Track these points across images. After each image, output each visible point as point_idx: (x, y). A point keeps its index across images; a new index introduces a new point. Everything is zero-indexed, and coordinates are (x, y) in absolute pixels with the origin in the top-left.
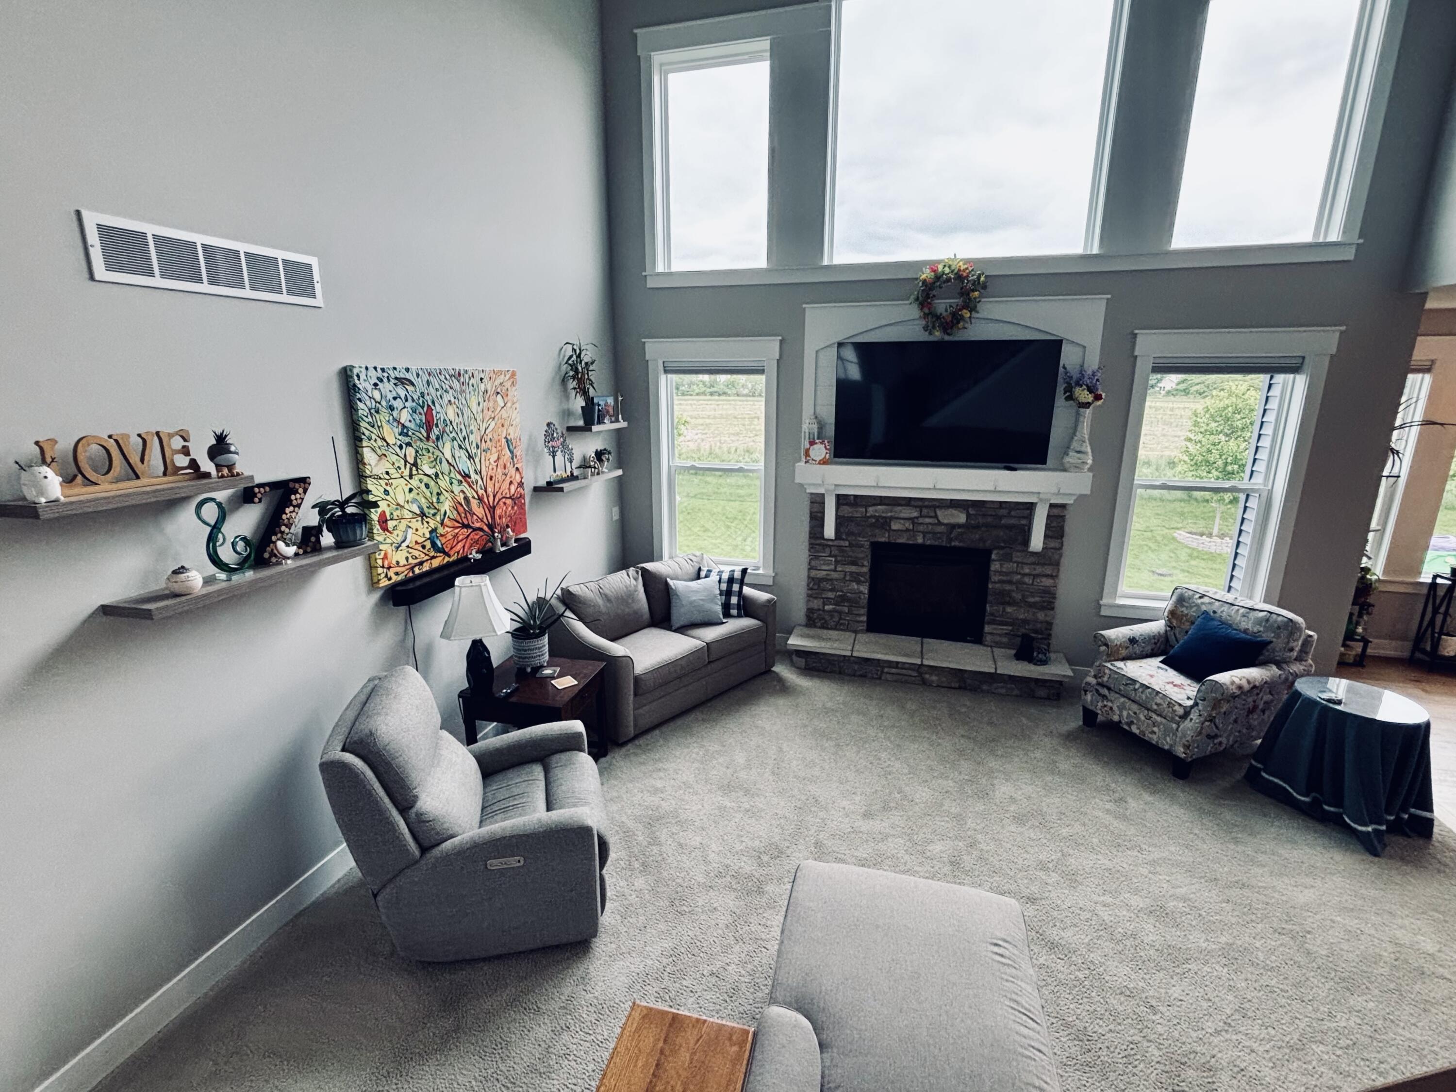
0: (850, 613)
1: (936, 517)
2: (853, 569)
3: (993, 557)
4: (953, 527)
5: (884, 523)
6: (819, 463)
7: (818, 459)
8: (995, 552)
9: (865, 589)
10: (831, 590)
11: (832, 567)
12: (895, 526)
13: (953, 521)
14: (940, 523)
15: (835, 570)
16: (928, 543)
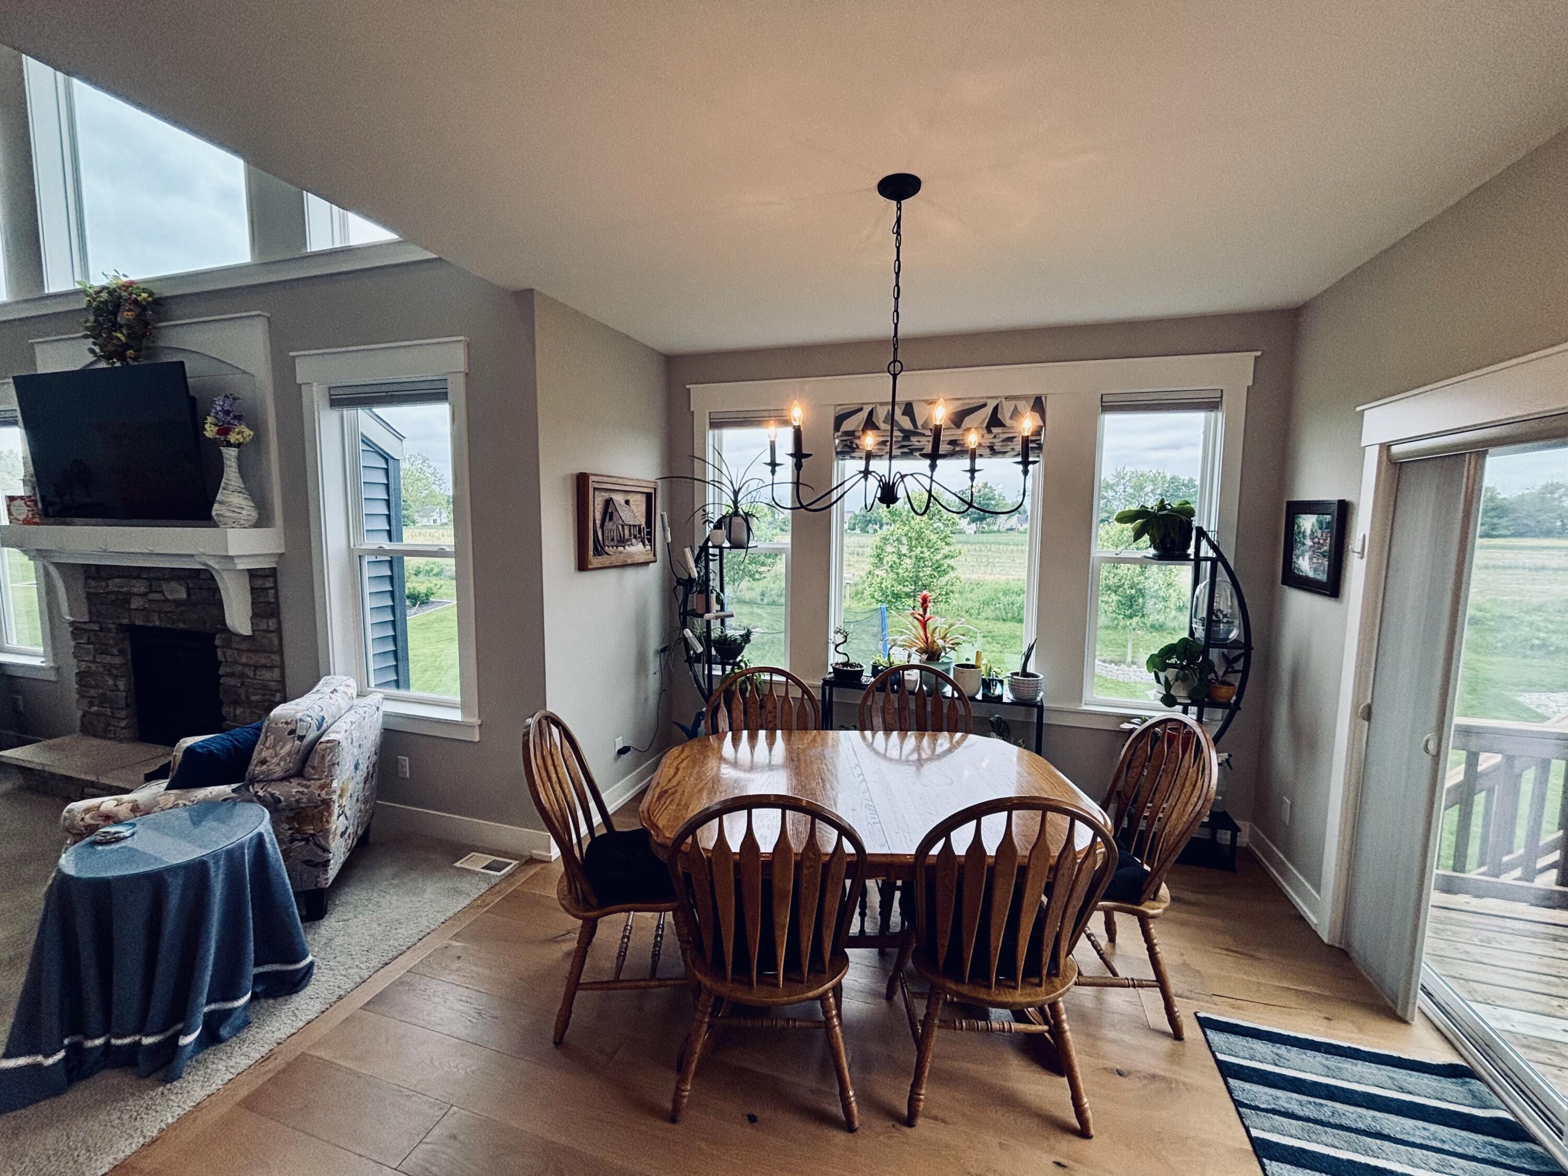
0: (113, 717)
1: (162, 592)
2: (108, 659)
3: (218, 642)
4: (178, 603)
5: (123, 600)
6: (24, 523)
7: (22, 517)
8: (217, 636)
9: (121, 684)
10: (96, 687)
11: (90, 658)
12: (135, 603)
13: (175, 596)
14: (168, 600)
15: (94, 662)
16: (163, 625)
